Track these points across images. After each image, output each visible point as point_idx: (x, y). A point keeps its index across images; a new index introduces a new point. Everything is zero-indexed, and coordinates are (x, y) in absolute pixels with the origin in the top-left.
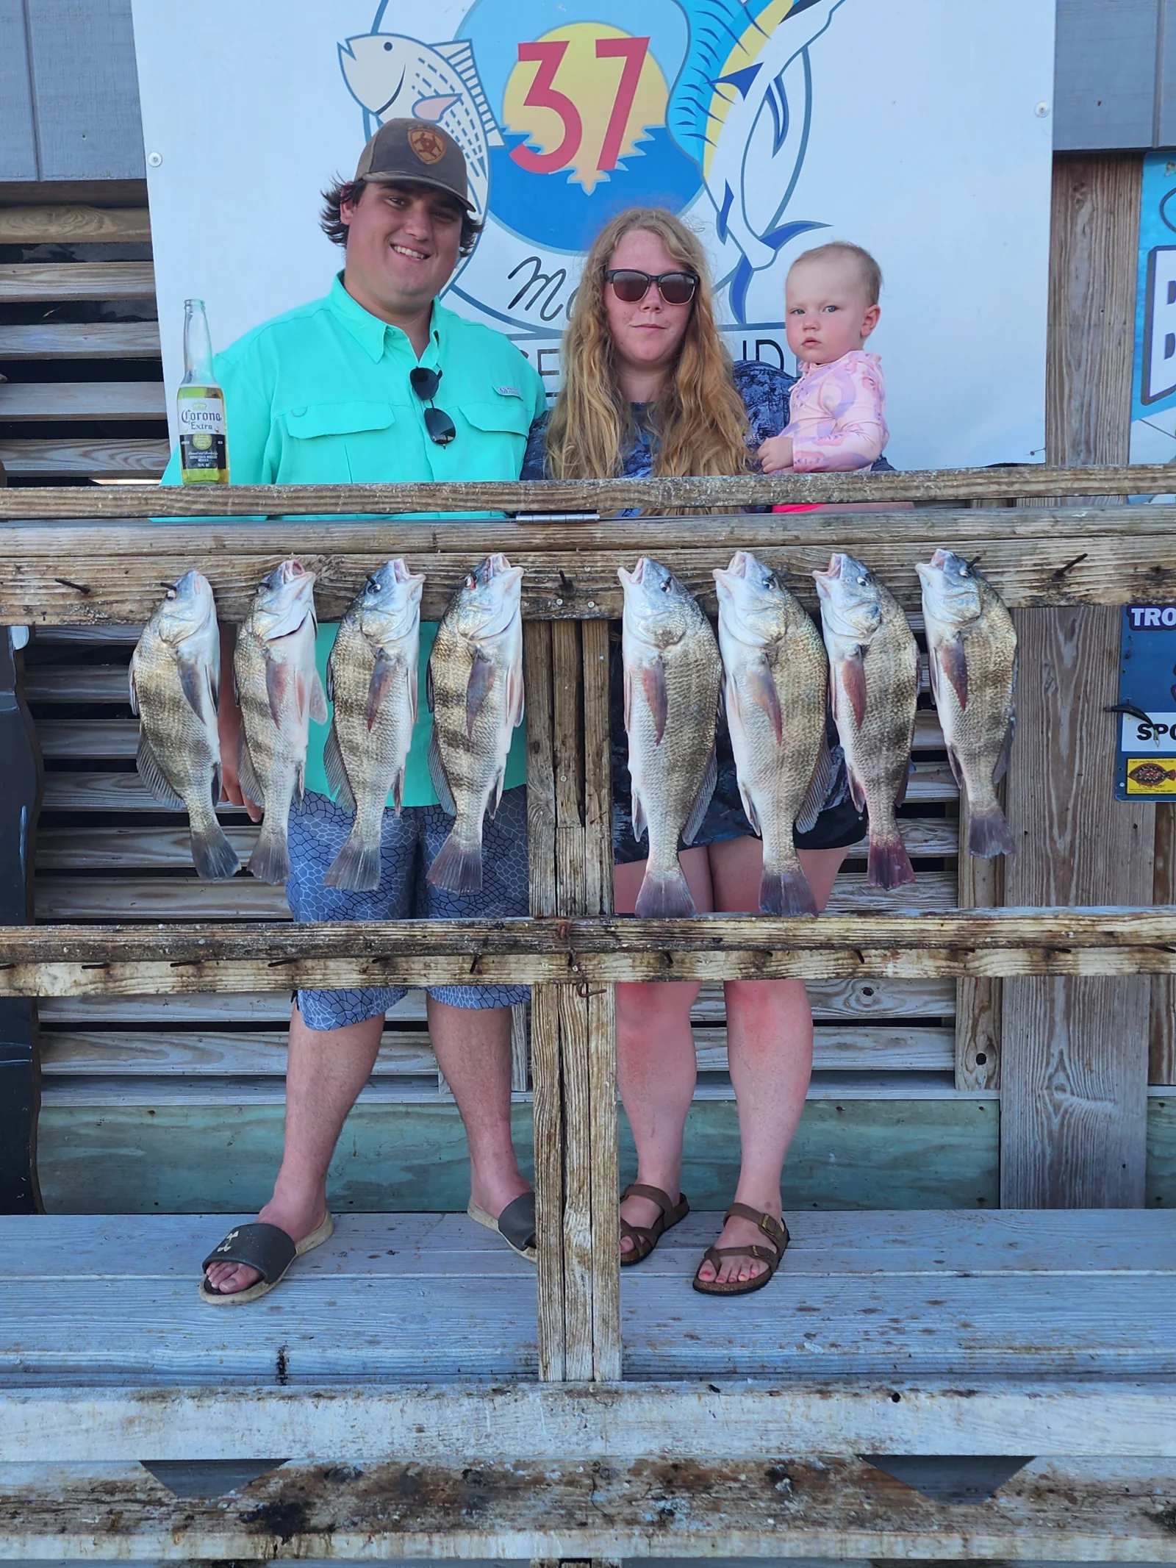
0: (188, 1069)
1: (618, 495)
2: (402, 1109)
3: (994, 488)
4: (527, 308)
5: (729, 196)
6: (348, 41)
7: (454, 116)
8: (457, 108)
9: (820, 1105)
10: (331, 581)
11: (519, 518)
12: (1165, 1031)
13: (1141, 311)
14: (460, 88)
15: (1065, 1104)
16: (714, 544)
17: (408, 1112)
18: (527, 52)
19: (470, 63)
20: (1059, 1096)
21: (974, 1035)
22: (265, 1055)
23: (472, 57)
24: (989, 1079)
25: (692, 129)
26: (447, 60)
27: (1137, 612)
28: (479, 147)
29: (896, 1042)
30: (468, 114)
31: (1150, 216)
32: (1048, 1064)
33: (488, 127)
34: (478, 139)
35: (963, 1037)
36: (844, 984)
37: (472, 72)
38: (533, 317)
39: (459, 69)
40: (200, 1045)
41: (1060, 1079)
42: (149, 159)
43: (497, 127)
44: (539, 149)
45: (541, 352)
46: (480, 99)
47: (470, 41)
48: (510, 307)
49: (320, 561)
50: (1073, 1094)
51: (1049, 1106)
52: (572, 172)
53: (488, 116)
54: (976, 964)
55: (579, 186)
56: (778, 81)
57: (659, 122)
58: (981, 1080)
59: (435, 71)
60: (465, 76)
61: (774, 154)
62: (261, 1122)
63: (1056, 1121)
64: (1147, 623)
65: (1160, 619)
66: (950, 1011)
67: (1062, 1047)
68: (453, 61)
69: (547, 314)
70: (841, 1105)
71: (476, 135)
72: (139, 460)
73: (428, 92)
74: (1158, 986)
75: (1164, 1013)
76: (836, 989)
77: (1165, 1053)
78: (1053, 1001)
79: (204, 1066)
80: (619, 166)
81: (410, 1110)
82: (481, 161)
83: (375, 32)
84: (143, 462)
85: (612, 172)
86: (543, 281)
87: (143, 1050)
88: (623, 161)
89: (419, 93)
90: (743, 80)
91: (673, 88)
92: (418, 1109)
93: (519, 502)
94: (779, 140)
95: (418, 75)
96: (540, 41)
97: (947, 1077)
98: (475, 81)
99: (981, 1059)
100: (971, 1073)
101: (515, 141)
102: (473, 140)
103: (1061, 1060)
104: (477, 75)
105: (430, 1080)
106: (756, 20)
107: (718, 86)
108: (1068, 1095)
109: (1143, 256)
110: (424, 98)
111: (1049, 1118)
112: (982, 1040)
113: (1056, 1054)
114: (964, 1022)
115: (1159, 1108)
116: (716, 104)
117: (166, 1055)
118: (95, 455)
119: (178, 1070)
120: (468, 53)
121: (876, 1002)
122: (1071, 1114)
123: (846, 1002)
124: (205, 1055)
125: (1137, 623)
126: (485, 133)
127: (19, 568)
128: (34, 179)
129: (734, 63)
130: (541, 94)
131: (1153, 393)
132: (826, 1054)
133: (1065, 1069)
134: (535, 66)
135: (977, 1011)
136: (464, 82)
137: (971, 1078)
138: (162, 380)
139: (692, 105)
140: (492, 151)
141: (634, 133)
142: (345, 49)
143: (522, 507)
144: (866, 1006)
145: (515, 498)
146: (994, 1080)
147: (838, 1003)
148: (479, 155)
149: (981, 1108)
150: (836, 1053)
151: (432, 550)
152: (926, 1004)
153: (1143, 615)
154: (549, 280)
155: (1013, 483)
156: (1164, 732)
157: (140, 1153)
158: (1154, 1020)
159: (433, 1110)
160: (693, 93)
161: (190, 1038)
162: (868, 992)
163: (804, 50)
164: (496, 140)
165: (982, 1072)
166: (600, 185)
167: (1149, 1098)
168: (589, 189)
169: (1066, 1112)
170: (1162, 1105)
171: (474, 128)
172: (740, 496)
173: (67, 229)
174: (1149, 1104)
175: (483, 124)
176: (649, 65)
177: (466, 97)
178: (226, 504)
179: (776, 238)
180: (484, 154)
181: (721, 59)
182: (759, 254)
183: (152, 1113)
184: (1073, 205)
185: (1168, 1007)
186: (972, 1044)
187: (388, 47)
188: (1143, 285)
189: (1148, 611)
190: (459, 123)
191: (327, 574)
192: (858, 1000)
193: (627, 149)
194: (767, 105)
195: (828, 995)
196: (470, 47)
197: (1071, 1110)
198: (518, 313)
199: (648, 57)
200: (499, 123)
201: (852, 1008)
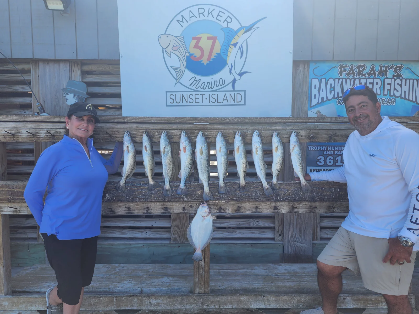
0: (120, 236)
1: (213, 120)
2: (163, 245)
3: (283, 120)
4: (193, 86)
5: (232, 66)
6: (160, 35)
7: (180, 50)
8: (180, 48)
9: (248, 245)
10: (158, 135)
11: (194, 124)
12: (316, 230)
13: (310, 90)
14: (181, 45)
15: (297, 244)
16: (230, 129)
17: (164, 245)
18: (194, 38)
19: (183, 40)
20: (295, 243)
21: (278, 230)
22: (135, 233)
23: (183, 39)
24: (281, 239)
25: (225, 54)
26: (179, 39)
27: (309, 147)
28: (185, 56)
29: (263, 232)
30: (182, 49)
31: (311, 72)
32: (293, 236)
33: (186, 52)
34: (184, 54)
35: (276, 230)
36: (253, 220)
37: (183, 42)
38: (194, 88)
39: (181, 41)
40: (122, 231)
41: (295, 239)
42: (120, 56)
43: (188, 52)
44: (195, 57)
45: (195, 95)
46: (185, 47)
47: (183, 36)
48: (190, 86)
49: (156, 131)
50: (298, 242)
51: (293, 245)
52: (202, 61)
53: (186, 50)
54: (279, 210)
55: (203, 64)
56: (241, 45)
57: (219, 52)
58: (280, 240)
59: (176, 41)
60: (182, 42)
61: (240, 59)
62: (134, 247)
63: (294, 248)
64: (311, 149)
65: (314, 148)
66: (274, 226)
67: (296, 233)
68: (180, 40)
69: (197, 87)
70: (252, 244)
71: (184, 53)
72: (115, 113)
73: (175, 45)
74: (314, 221)
75: (315, 226)
76: (251, 221)
77: (316, 235)
78: (294, 224)
79: (123, 236)
80: (211, 60)
81: (165, 245)
82: (185, 58)
83: (165, 34)
84: (116, 114)
85: (210, 61)
86: (196, 81)
87: (110, 232)
88: (212, 59)
89: (173, 45)
90: (235, 45)
91: (222, 46)
92: (167, 245)
93: (194, 121)
94: (242, 56)
95: (173, 42)
96: (197, 36)
97: (273, 239)
98: (184, 43)
99: (280, 235)
100: (278, 238)
101: (191, 55)
102: (183, 54)
103: (295, 236)
104: (184, 42)
105: (169, 239)
106: (238, 34)
107: (230, 46)
108: (297, 243)
109: (310, 80)
110: (174, 46)
111: (293, 247)
112: (280, 231)
113: (294, 234)
114: (276, 228)
115: (315, 246)
116: (230, 49)
117: (115, 233)
118: (107, 112)
119: (118, 236)
120: (183, 38)
121: (259, 224)
122: (298, 247)
123: (253, 224)
124: (123, 233)
125: (309, 149)
126: (186, 53)
127: (98, 131)
128: (97, 59)
129: (233, 42)
130: (196, 46)
131: (312, 105)
132: (249, 234)
133: (296, 237)
134: (195, 41)
135: (279, 225)
136: (182, 44)
137: (278, 239)
138: (121, 98)
139: (225, 50)
140: (187, 56)
141: (214, 54)
142: (159, 37)
143: (195, 122)
144: (257, 224)
145: (193, 120)
146: (282, 240)
147: (252, 224)
148: (184, 57)
149: (280, 245)
150: (251, 234)
151: (177, 130)
152: (269, 224)
153: (310, 148)
154: (197, 81)
155: (286, 120)
156: (315, 170)
157: (109, 253)
158: (313, 228)
159: (169, 245)
160: (225, 47)
161: (120, 230)
162: (257, 222)
163: (246, 40)
164: (188, 54)
165: (280, 238)
166: (207, 64)
167: (313, 243)
168: (205, 64)
169: (296, 246)
170: (315, 245)
171: (183, 52)
172: (235, 121)
173: (103, 69)
174: (313, 245)
175: (185, 51)
176: (217, 42)
177: (182, 46)
178: (138, 120)
179: (241, 74)
180: (185, 57)
181: (231, 41)
182: (237, 77)
183: (112, 245)
184: (297, 70)
185: (316, 226)
186: (278, 232)
187: (167, 37)
188: (310, 85)
189: (311, 147)
190: (181, 51)
191: (157, 133)
192: (256, 223)
193: (213, 57)
194: (239, 50)
195: (250, 222)
196: (183, 37)
197: (297, 246)
198: (191, 87)
199: (217, 40)
200: (188, 51)
201: (254, 225)
